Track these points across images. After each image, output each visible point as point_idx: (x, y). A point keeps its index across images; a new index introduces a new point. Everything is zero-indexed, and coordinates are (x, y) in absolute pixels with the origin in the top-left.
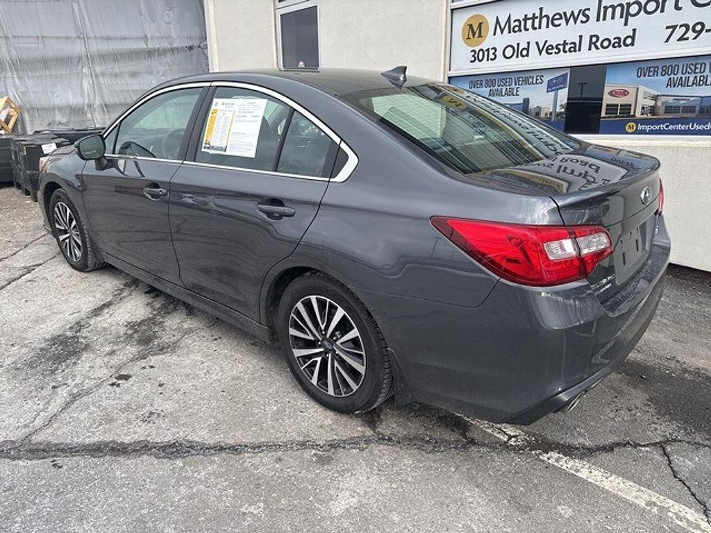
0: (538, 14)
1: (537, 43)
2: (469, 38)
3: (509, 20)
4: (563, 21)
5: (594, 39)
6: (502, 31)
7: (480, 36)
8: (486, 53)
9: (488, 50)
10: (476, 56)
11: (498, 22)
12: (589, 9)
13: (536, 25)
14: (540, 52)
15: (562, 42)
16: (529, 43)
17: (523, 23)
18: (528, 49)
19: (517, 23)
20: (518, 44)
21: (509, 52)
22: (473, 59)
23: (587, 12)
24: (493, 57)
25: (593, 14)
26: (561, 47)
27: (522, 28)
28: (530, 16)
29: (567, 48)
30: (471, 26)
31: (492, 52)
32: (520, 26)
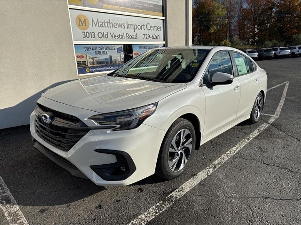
0: (108, 22)
1: (110, 33)
2: (80, 25)
3: (98, 21)
4: (117, 26)
5: (128, 35)
6: (96, 25)
7: (85, 25)
8: (90, 34)
10: (85, 35)
11: (93, 21)
12: (124, 24)
13: (109, 26)
14: (112, 37)
15: (118, 35)
16: (107, 33)
17: (103, 23)
18: (107, 35)
19: (101, 23)
20: (103, 32)
21: (100, 35)
22: (84, 36)
23: (124, 25)
24: (94, 36)
25: (125, 25)
26: (119, 36)
27: (104, 26)
28: (106, 21)
29: (121, 37)
30: (80, 20)
31: (93, 34)
32: (103, 25)
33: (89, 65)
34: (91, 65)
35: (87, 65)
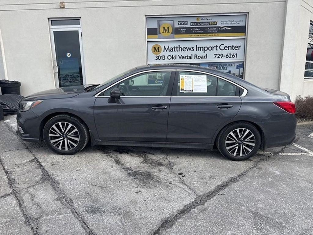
0: (178, 47)
1: (179, 55)
2: (154, 52)
3: (169, 47)
4: (186, 50)
5: (196, 56)
6: (167, 51)
7: (159, 51)
8: (161, 57)
9: (162, 56)
10: (158, 58)
11: (165, 48)
12: (193, 47)
13: (178, 50)
14: (180, 58)
16: (176, 55)
17: (173, 49)
18: (176, 57)
19: (171, 49)
20: (172, 55)
21: (169, 57)
22: (156, 59)
23: (193, 48)
24: (164, 58)
25: (195, 48)
26: (186, 57)
27: (173, 50)
28: (176, 47)
29: (188, 58)
30: (155, 48)
31: (163, 57)
32: (172, 50)
33: (158, 78)
34: (159, 79)
35: (156, 78)
